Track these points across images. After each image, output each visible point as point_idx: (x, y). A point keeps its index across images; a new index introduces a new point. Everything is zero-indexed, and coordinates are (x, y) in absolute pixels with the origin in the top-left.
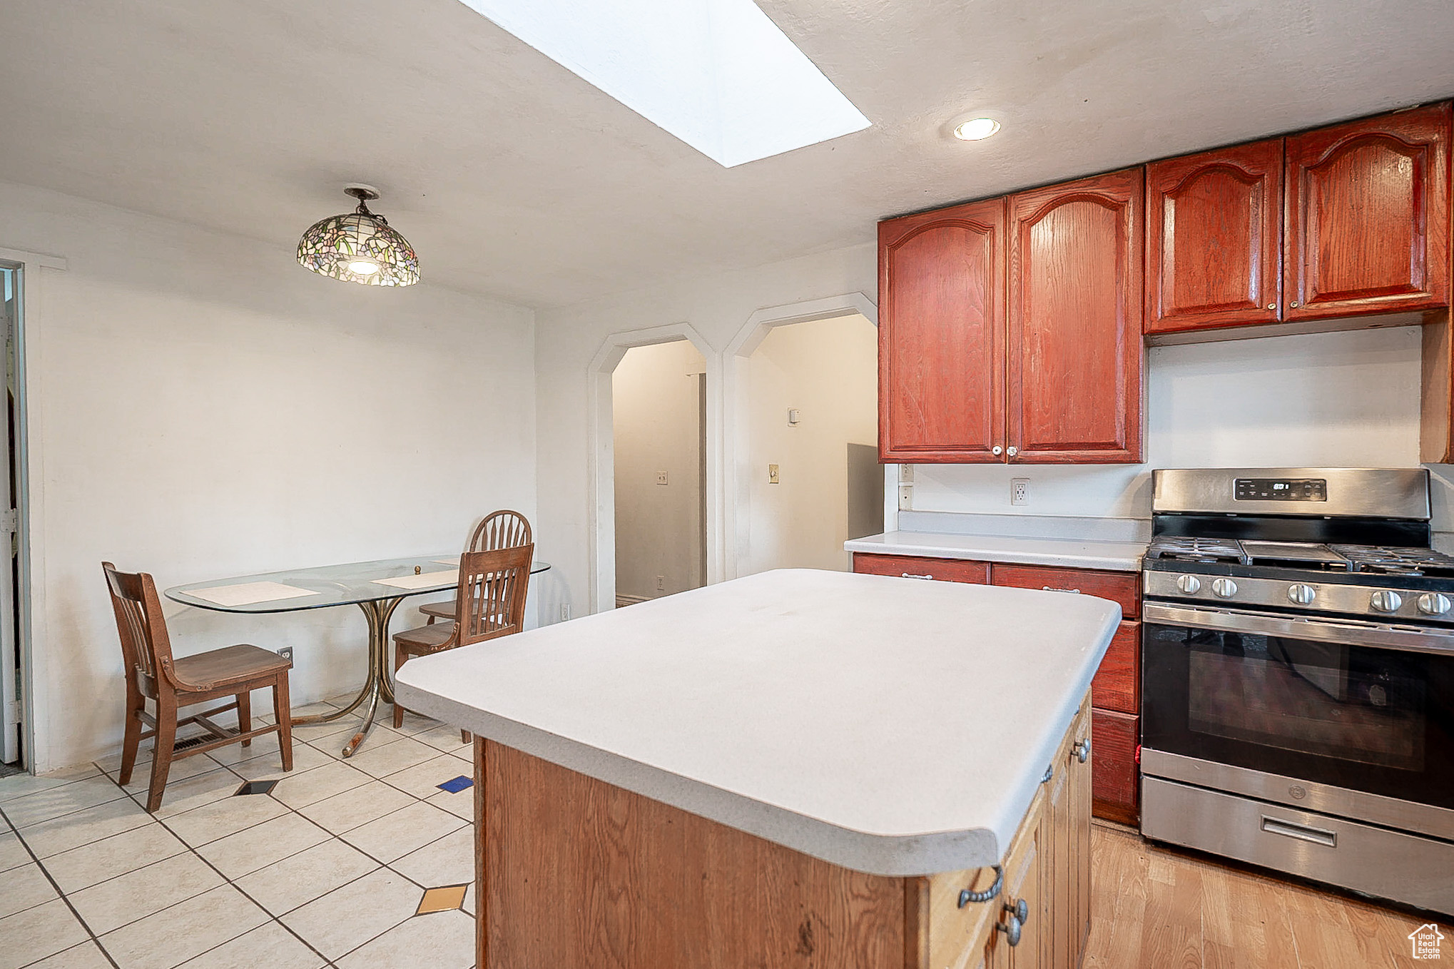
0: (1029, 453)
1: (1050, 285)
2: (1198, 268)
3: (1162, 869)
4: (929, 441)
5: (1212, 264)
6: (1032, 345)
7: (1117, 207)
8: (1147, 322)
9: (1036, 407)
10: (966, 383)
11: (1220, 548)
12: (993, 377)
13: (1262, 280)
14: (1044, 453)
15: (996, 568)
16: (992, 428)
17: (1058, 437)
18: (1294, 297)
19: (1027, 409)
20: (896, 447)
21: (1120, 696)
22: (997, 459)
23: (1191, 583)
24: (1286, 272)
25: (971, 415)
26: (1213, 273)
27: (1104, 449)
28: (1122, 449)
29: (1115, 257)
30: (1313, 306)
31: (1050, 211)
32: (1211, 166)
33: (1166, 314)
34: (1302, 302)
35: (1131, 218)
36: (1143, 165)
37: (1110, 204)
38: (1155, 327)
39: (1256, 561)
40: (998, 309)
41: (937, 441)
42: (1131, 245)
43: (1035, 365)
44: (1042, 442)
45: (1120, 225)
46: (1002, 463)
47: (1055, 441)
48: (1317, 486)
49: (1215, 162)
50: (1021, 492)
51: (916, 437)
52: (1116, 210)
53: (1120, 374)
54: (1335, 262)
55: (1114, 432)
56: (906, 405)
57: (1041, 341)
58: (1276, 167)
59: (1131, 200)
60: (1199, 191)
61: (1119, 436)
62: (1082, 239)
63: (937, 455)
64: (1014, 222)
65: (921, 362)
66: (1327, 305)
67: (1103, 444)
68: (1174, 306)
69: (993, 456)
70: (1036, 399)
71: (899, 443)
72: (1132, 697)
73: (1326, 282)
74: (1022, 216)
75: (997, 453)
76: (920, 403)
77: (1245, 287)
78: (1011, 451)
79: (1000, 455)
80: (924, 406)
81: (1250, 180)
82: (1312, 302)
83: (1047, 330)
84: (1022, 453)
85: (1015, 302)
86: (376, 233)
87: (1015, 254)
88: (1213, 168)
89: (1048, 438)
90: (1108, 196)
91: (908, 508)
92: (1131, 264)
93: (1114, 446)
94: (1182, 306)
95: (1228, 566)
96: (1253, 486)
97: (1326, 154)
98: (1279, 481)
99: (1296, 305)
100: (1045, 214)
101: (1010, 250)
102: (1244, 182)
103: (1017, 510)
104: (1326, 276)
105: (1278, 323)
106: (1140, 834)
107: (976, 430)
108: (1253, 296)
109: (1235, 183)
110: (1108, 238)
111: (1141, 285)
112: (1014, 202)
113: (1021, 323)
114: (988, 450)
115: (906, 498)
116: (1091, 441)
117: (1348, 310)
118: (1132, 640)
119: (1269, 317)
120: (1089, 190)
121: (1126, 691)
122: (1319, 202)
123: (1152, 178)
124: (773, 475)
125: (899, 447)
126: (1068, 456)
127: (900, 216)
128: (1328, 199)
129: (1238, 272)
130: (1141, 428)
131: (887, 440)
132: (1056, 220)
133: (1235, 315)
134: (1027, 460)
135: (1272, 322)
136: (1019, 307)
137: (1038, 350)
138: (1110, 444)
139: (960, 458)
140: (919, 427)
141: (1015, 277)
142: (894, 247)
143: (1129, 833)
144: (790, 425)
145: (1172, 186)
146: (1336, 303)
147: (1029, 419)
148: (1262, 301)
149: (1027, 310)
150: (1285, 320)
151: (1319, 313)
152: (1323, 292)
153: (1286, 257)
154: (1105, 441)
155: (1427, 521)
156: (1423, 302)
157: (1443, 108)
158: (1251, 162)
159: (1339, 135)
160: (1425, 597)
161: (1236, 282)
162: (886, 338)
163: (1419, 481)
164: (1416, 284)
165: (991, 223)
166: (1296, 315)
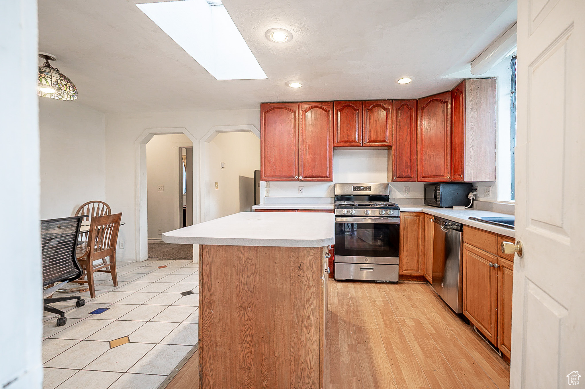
0: (305, 178)
1: (311, 130)
2: (345, 131)
3: (340, 285)
4: (276, 174)
5: (348, 130)
6: (306, 147)
7: (327, 111)
8: (334, 143)
9: (307, 165)
10: (288, 157)
11: (351, 203)
12: (295, 156)
13: (358, 136)
14: (309, 178)
15: (298, 211)
16: (295, 171)
17: (313, 174)
18: (365, 141)
19: (305, 166)
20: (266, 176)
22: (296, 180)
23: (345, 211)
24: (363, 135)
25: (289, 167)
26: (349, 132)
27: (324, 178)
28: (328, 177)
29: (326, 125)
30: (368, 143)
31: (310, 109)
33: (338, 142)
34: (366, 143)
35: (330, 115)
36: (333, 101)
37: (325, 110)
38: (336, 145)
39: (359, 205)
40: (297, 136)
41: (279, 174)
42: (330, 122)
43: (307, 153)
44: (308, 175)
45: (328, 116)
46: (298, 181)
48: (369, 188)
49: (349, 104)
50: (301, 190)
51: (273, 173)
52: (327, 112)
53: (328, 157)
54: (372, 134)
55: (326, 173)
56: (269, 163)
57: (308, 146)
58: (361, 108)
59: (330, 110)
60: (346, 110)
61: (328, 174)
62: (319, 119)
63: (279, 179)
64: (301, 111)
65: (274, 150)
66: (371, 143)
67: (324, 176)
68: (340, 140)
69: (295, 179)
70: (307, 163)
71: (267, 175)
74: (303, 110)
76: (274, 162)
77: (355, 137)
78: (301, 178)
79: (297, 179)
80: (275, 164)
81: (356, 110)
82: (368, 142)
83: (310, 143)
84: (303, 178)
85: (301, 134)
86: (60, 77)
87: (301, 120)
88: (348, 106)
89: (310, 174)
90: (325, 108)
91: (268, 196)
92: (330, 127)
93: (326, 176)
94: (342, 140)
95: (352, 207)
96: (356, 188)
97: (370, 107)
98: (362, 186)
100: (309, 110)
101: (300, 119)
102: (355, 110)
103: (300, 196)
104: (371, 137)
105: (362, 147)
106: (335, 279)
107: (290, 171)
108: (357, 140)
109: (353, 110)
110: (325, 119)
112: (301, 105)
113: (303, 140)
114: (294, 177)
115: (267, 193)
116: (321, 175)
117: (375, 145)
119: (360, 145)
120: (320, 105)
123: (335, 105)
124: (216, 186)
126: (315, 179)
127: (268, 103)
129: (354, 133)
130: (333, 172)
132: (312, 112)
133: (353, 144)
134: (305, 180)
135: (360, 146)
136: (302, 136)
137: (308, 149)
138: (325, 176)
139: (286, 180)
140: (274, 170)
141: (301, 127)
142: (266, 112)
143: (332, 280)
144: (222, 168)
145: (340, 108)
146: (373, 143)
147: (305, 168)
148: (358, 141)
149: (305, 137)
151: (370, 145)
152: (370, 140)
153: (363, 131)
154: (324, 175)
155: (389, 195)
156: (388, 145)
157: (391, 101)
158: (356, 106)
159: (373, 103)
160: (389, 211)
161: (353, 135)
162: (263, 141)
163: (387, 186)
164: (387, 140)
165: (295, 110)
166: (365, 145)
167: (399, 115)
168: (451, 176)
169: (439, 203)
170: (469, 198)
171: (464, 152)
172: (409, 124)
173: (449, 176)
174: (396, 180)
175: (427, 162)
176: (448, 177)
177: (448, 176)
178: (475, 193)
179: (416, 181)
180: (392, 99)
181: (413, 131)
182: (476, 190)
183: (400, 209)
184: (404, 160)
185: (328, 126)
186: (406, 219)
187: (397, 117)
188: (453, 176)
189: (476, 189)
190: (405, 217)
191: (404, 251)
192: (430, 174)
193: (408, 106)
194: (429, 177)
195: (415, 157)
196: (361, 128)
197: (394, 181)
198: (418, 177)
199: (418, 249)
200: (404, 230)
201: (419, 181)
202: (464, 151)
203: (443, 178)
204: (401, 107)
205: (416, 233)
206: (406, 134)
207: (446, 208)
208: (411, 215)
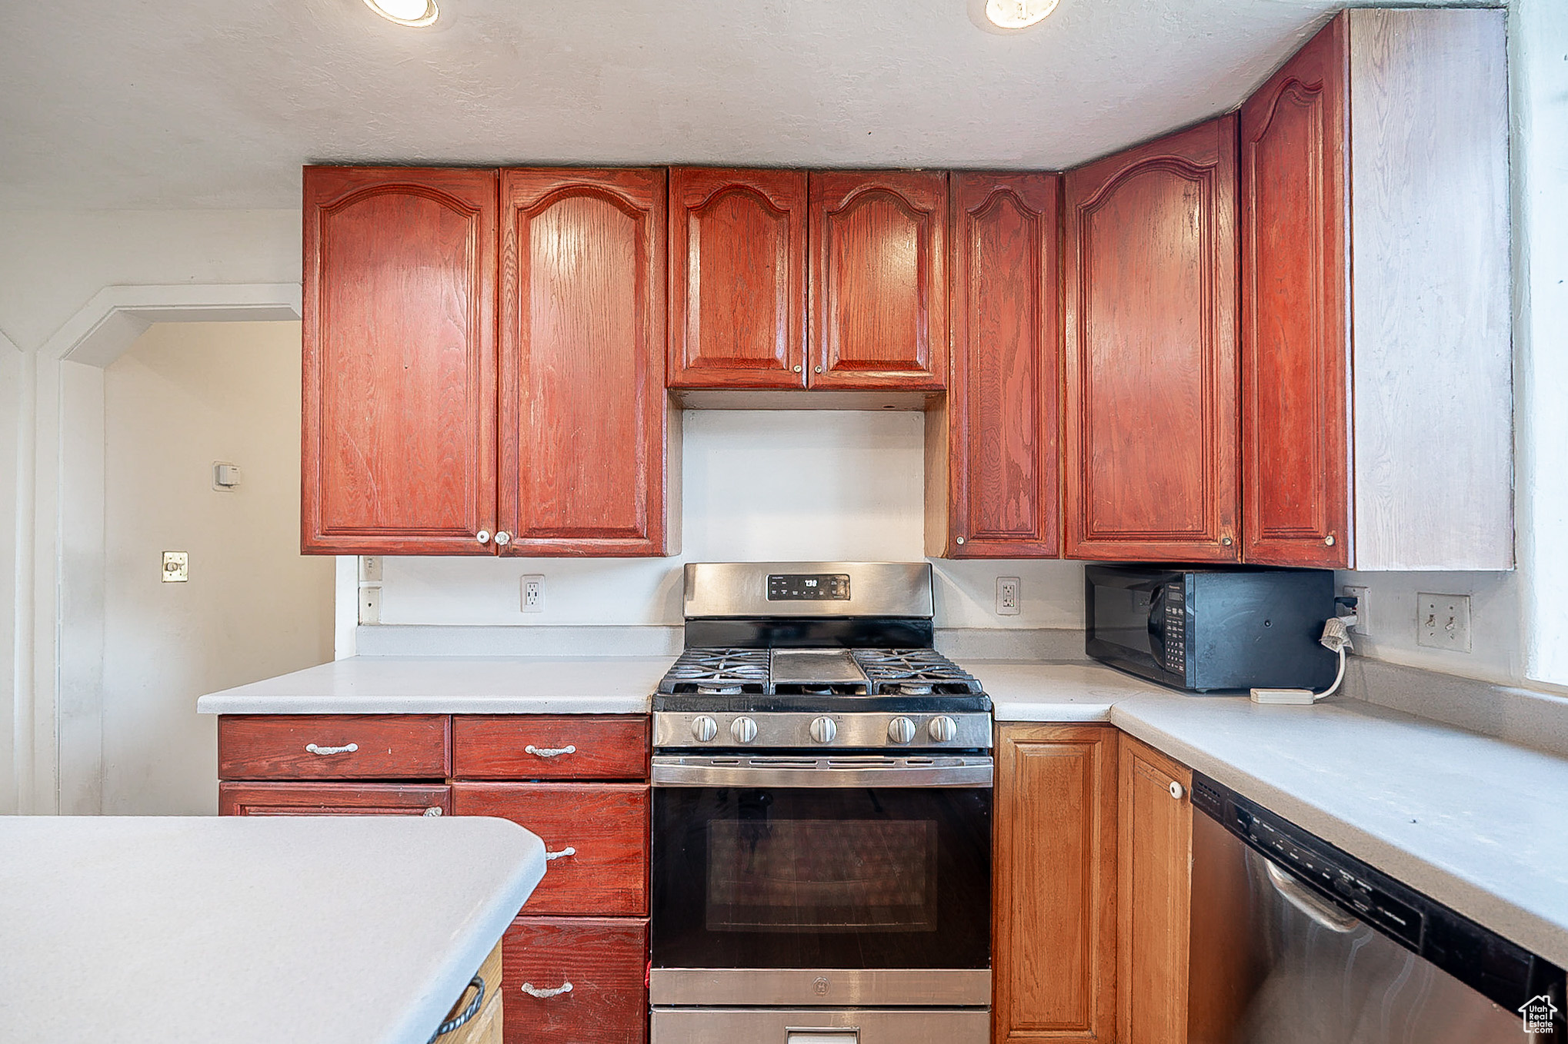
0: (528, 541)
1: (557, 306)
2: (725, 310)
4: (384, 521)
5: (739, 307)
6: (531, 387)
7: (636, 214)
8: (671, 372)
9: (537, 477)
10: (440, 435)
11: (746, 667)
12: (479, 428)
13: (788, 335)
14: (547, 541)
15: (459, 722)
16: (477, 503)
17: (564, 518)
18: (818, 361)
19: (524, 478)
20: (331, 528)
21: (626, 894)
22: (485, 549)
23: (705, 725)
24: (810, 330)
25: (447, 484)
26: (740, 318)
27: (622, 538)
28: (643, 537)
29: (633, 280)
30: (836, 374)
31: (555, 203)
32: (737, 186)
33: (691, 365)
34: (825, 368)
35: (653, 234)
36: (666, 167)
37: (628, 209)
38: (679, 379)
39: (781, 689)
40: (487, 331)
41: (397, 521)
42: (653, 268)
43: (536, 416)
44: (544, 526)
45: (639, 239)
46: (493, 555)
47: (561, 525)
48: (842, 583)
49: (741, 183)
50: (532, 594)
51: (364, 513)
52: (636, 218)
53: (640, 438)
54: (854, 329)
55: (633, 513)
56: (347, 463)
57: (544, 383)
58: (801, 205)
59: (652, 210)
60: (724, 212)
61: (639, 519)
62: (595, 249)
63: (395, 543)
64: (509, 211)
65: (371, 396)
66: (847, 374)
67: (621, 530)
68: (699, 355)
69: (477, 544)
70: (536, 464)
71: (337, 521)
72: (641, 892)
73: (846, 348)
74: (522, 203)
75: (484, 540)
76: (369, 462)
77: (772, 341)
78: (502, 538)
79: (487, 543)
80: (377, 466)
81: (777, 214)
82: (834, 369)
83: (550, 367)
84: (516, 542)
85: (508, 323)
87: (512, 255)
88: (739, 191)
89: (551, 520)
90: (626, 199)
91: (374, 620)
92: (652, 292)
93: (633, 533)
94: (708, 356)
95: (750, 697)
96: (786, 584)
97: (845, 200)
98: (809, 577)
99: (820, 371)
100: (549, 205)
101: (503, 247)
102: (770, 214)
103: (528, 619)
104: (846, 341)
105: (802, 389)
107: (454, 505)
108: (780, 353)
109: (763, 214)
110: (627, 254)
111: (664, 322)
112: (511, 180)
113: (517, 354)
114: (470, 536)
115: (370, 605)
116: (606, 526)
117: (866, 381)
118: (639, 811)
119: (796, 382)
120: (604, 185)
121: (633, 887)
122: (839, 253)
123: (678, 185)
125: (337, 529)
126: (577, 547)
128: (847, 251)
129: (765, 322)
130: (664, 510)
131: (315, 519)
132: (562, 217)
133: (762, 375)
134: (525, 551)
135: (797, 388)
136: (515, 330)
137: (539, 393)
138: (629, 530)
139: (431, 548)
140: (368, 498)
141: (512, 287)
142: (330, 210)
144: (219, 488)
145: (698, 201)
146: (856, 373)
147: (527, 491)
148: (788, 362)
149: (525, 337)
150: (810, 387)
151: (840, 382)
152: (845, 359)
153: (811, 313)
154: (621, 526)
155: (930, 618)
156: (927, 382)
157: (941, 177)
158: (776, 192)
159: (856, 182)
160: (937, 720)
161: (763, 334)
162: (315, 353)
163: (923, 575)
164: (921, 360)
165: (478, 202)
166: (820, 382)
167: (978, 244)
168: (1240, 534)
169: (1181, 668)
170: (1323, 643)
171: (1344, 408)
172: (1026, 286)
173: (1228, 534)
174: (968, 551)
175: (1111, 465)
176: (1221, 543)
177: (1223, 536)
178: (1348, 620)
179: (1056, 557)
180: (946, 165)
181: (1044, 316)
182: (1352, 602)
183: (992, 711)
184: (1003, 454)
185: (643, 288)
186: (1020, 758)
187: (968, 252)
188: (1255, 537)
189: (1355, 600)
190: (1018, 745)
191: (1017, 927)
192: (1128, 524)
193: (1019, 202)
194: (1120, 539)
195: (1053, 443)
196: (799, 298)
197: (954, 553)
198: (1069, 538)
199: (1084, 912)
200: (1014, 816)
201: (1072, 557)
202: (1344, 401)
203: (1196, 544)
204: (987, 205)
205: (1072, 832)
206: (1012, 328)
207: (1211, 692)
208: (1051, 737)
